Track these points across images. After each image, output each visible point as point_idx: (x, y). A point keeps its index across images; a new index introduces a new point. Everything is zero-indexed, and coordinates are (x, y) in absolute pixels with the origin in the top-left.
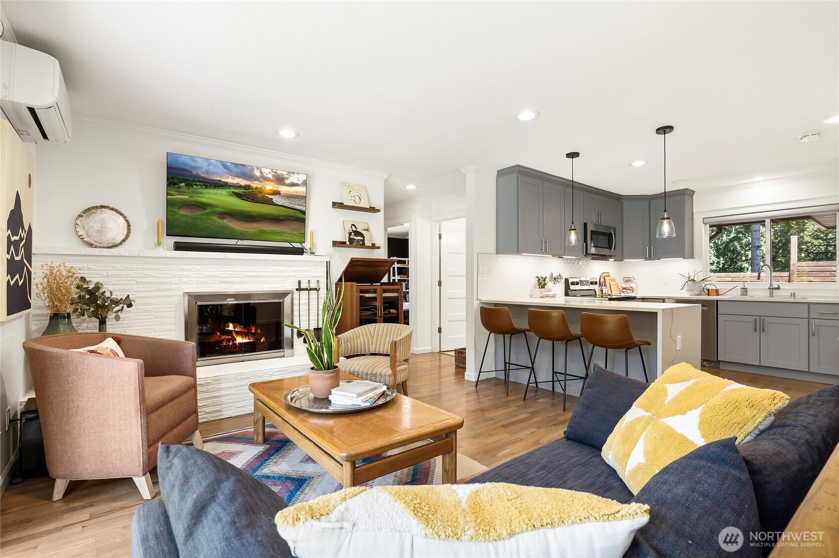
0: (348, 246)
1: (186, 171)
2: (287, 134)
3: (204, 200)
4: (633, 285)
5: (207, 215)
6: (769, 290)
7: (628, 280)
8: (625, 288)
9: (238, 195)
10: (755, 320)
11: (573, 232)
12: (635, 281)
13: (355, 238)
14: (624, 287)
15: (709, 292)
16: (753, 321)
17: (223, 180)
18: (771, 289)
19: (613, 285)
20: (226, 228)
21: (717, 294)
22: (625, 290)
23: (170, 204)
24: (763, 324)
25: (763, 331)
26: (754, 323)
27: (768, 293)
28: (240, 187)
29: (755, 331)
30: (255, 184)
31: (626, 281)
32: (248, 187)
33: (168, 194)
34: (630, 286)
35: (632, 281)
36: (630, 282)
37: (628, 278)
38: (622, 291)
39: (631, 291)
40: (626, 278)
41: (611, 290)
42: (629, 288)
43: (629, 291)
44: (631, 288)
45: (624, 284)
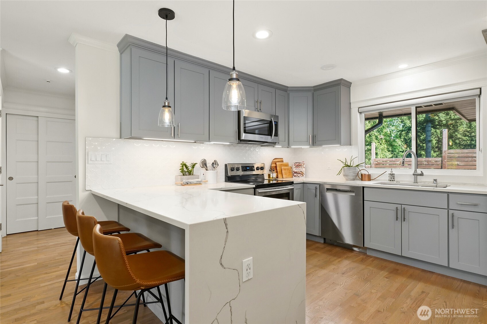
4: (303, 170)
6: (413, 176)
7: (298, 165)
8: (296, 173)
10: (397, 208)
11: (167, 110)
12: (304, 166)
14: (295, 171)
15: (362, 178)
16: (395, 209)
18: (416, 175)
19: (285, 169)
21: (370, 179)
22: (296, 174)
24: (404, 212)
25: (404, 221)
26: (395, 211)
27: (412, 179)
29: (397, 220)
31: (297, 166)
34: (300, 170)
35: (302, 166)
36: (300, 167)
37: (298, 164)
38: (294, 175)
39: (301, 175)
40: (297, 163)
41: (282, 175)
42: (299, 172)
43: (299, 175)
44: (301, 172)
45: (295, 168)
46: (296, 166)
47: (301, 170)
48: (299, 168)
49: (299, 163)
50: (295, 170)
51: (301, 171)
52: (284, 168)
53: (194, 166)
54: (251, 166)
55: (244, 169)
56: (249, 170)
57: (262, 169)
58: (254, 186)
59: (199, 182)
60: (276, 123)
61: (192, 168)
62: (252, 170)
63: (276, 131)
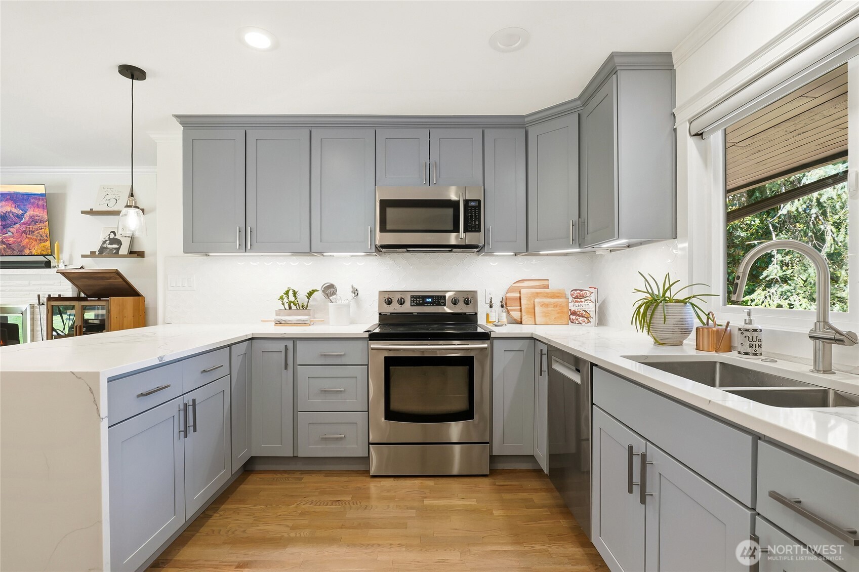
4: (590, 307)
7: (579, 295)
8: (574, 313)
12: (592, 299)
13: (110, 246)
14: (573, 309)
19: (545, 305)
22: (574, 317)
31: (577, 297)
34: (584, 308)
35: (587, 298)
36: (583, 300)
37: (578, 293)
38: (570, 319)
39: (585, 319)
40: (576, 290)
41: (535, 317)
42: (582, 312)
43: (581, 318)
44: (584, 313)
45: (573, 303)
46: (575, 298)
47: (586, 308)
48: (581, 302)
49: (581, 290)
50: (573, 307)
51: (585, 311)
52: (540, 303)
53: (310, 294)
54: (438, 296)
55: (417, 301)
56: (431, 305)
57: (467, 302)
58: (367, 335)
59: (301, 321)
60: (477, 202)
61: (308, 298)
62: (439, 304)
63: (475, 222)
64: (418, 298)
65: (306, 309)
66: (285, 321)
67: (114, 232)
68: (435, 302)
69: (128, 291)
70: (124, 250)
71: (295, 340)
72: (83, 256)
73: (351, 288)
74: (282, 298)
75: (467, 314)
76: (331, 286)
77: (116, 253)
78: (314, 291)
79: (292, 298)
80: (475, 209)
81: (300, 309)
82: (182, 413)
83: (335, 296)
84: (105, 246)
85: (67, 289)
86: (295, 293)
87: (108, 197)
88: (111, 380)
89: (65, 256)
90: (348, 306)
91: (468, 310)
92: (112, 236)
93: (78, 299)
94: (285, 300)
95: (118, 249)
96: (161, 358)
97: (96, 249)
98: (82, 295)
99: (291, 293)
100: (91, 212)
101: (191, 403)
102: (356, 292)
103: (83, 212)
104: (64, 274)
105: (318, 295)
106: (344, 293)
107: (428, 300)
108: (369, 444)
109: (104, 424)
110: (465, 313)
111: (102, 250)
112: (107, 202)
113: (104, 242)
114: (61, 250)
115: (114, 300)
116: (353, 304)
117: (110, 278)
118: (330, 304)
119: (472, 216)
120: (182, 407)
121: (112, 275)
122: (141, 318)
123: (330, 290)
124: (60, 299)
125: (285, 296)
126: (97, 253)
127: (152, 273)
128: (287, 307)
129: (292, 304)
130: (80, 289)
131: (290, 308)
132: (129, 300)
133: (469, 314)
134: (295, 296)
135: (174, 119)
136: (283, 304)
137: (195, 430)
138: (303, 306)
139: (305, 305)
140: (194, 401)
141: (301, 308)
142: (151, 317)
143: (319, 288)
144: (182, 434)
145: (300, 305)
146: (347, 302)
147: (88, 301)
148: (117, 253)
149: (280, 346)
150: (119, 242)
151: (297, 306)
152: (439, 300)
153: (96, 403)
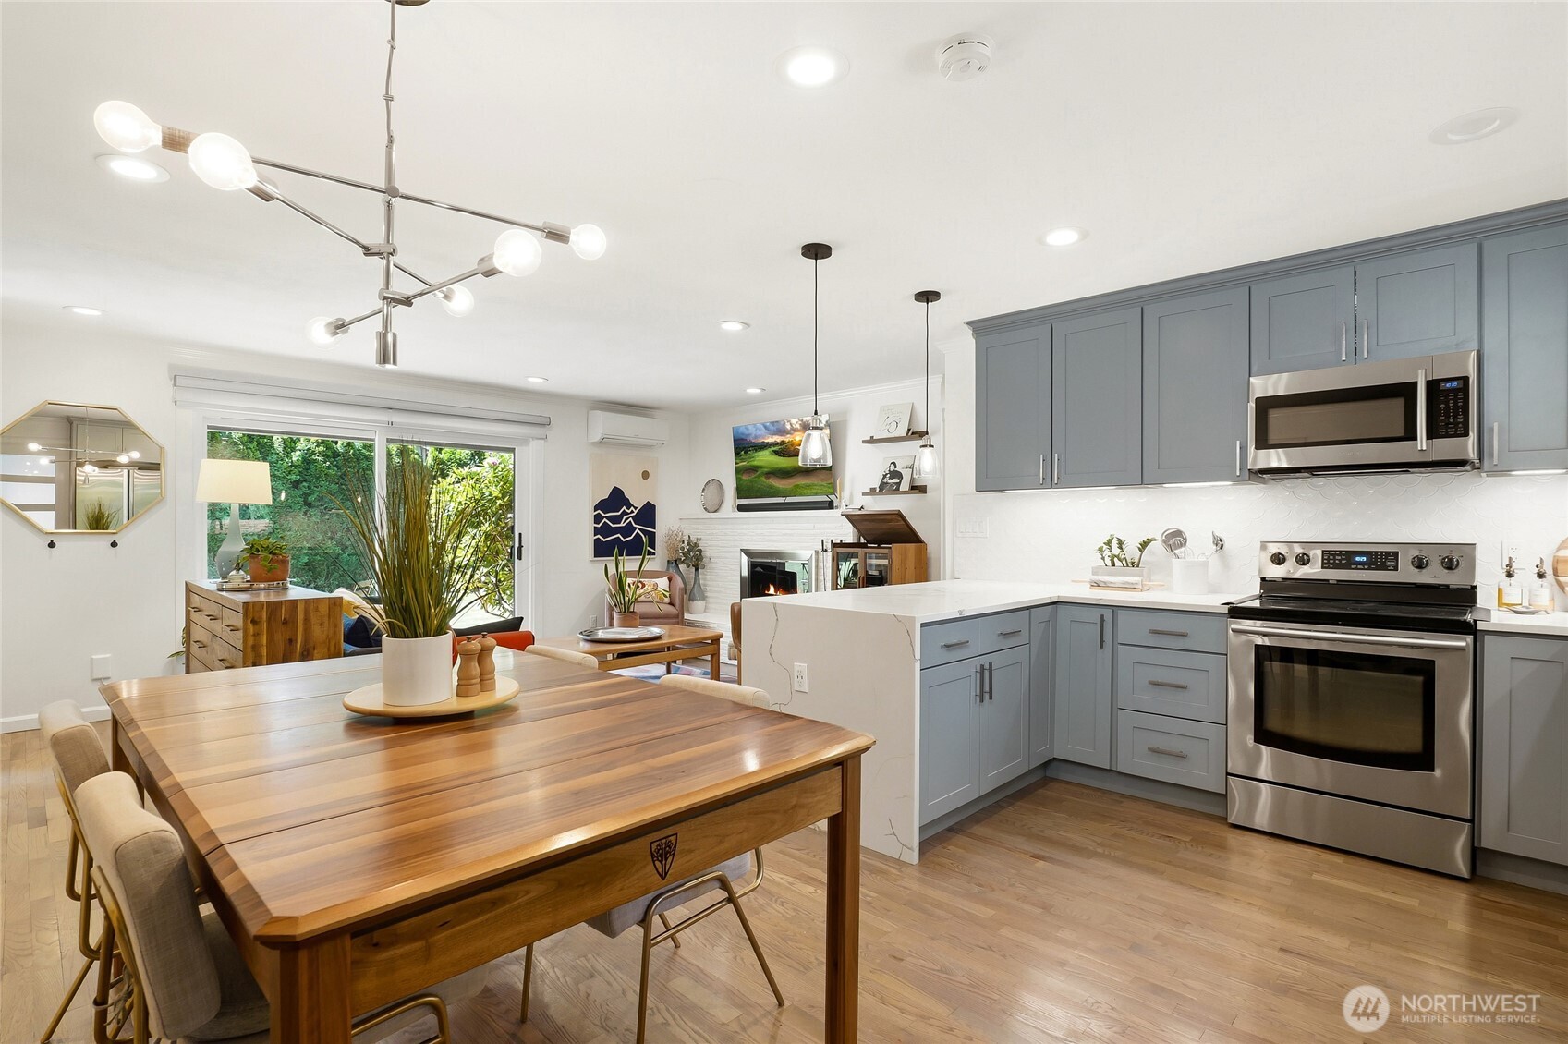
0: (878, 494)
1: (742, 439)
2: (754, 391)
3: (755, 463)
5: (758, 476)
9: (776, 453)
13: (890, 481)
17: (766, 441)
20: (771, 487)
23: (738, 471)
28: (777, 444)
30: (787, 438)
32: (783, 442)
33: (736, 463)
53: (1144, 545)
54: (1381, 552)
55: (1335, 559)
56: (1366, 567)
57: (1449, 565)
58: (1225, 609)
59: (1128, 583)
60: (1461, 381)
61: (1141, 550)
62: (1383, 567)
63: (1455, 417)
64: (1338, 555)
65: (1138, 566)
66: (1105, 583)
67: (894, 463)
68: (1375, 563)
69: (910, 536)
70: (905, 486)
71: (1115, 608)
72: (864, 494)
73: (1212, 537)
74: (1101, 550)
75: (1451, 587)
76: (1178, 533)
77: (896, 489)
78: (1149, 541)
79: (1116, 551)
80: (1456, 396)
81: (1128, 566)
82: (978, 675)
83: (1183, 549)
84: (885, 481)
85: (848, 534)
86: (1120, 544)
87: (888, 421)
88: (923, 625)
89: (846, 495)
90: (1205, 565)
91: (1453, 579)
92: (892, 468)
93: (857, 545)
94: (1107, 553)
95: (899, 484)
96: (961, 612)
97: (876, 485)
98: (863, 541)
99: (1114, 544)
100: (872, 441)
101: (987, 666)
102: (1219, 543)
103: (864, 442)
104: (847, 516)
105: (1157, 547)
106: (1199, 545)
107: (1358, 559)
108: (1228, 774)
109: (918, 666)
110: (1447, 586)
111: (883, 485)
112: (888, 427)
113: (885, 476)
114: (842, 489)
115: (896, 547)
116: (1214, 562)
117: (890, 521)
118: (1174, 560)
119: (1447, 407)
120: (979, 669)
121: (894, 517)
122: (922, 572)
123: (1175, 540)
124: (842, 545)
125: (1105, 547)
126: (878, 490)
127: (936, 514)
128: (1109, 563)
129: (1116, 559)
130: (861, 533)
131: (1113, 565)
132: (911, 547)
133: (1455, 587)
134: (1121, 548)
135: (966, 326)
136: (1103, 558)
137: (991, 698)
138: (1133, 563)
139: (1136, 561)
140: (990, 664)
141: (1130, 564)
142: (933, 571)
143: (1158, 537)
144: (978, 699)
145: (1129, 560)
146: (1202, 559)
147: (868, 547)
148: (898, 489)
149: (1095, 616)
150: (899, 475)
151: (1124, 561)
152: (1383, 558)
153: (912, 644)
